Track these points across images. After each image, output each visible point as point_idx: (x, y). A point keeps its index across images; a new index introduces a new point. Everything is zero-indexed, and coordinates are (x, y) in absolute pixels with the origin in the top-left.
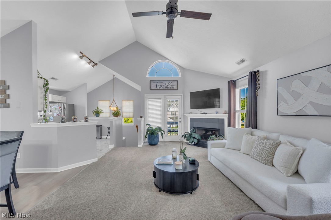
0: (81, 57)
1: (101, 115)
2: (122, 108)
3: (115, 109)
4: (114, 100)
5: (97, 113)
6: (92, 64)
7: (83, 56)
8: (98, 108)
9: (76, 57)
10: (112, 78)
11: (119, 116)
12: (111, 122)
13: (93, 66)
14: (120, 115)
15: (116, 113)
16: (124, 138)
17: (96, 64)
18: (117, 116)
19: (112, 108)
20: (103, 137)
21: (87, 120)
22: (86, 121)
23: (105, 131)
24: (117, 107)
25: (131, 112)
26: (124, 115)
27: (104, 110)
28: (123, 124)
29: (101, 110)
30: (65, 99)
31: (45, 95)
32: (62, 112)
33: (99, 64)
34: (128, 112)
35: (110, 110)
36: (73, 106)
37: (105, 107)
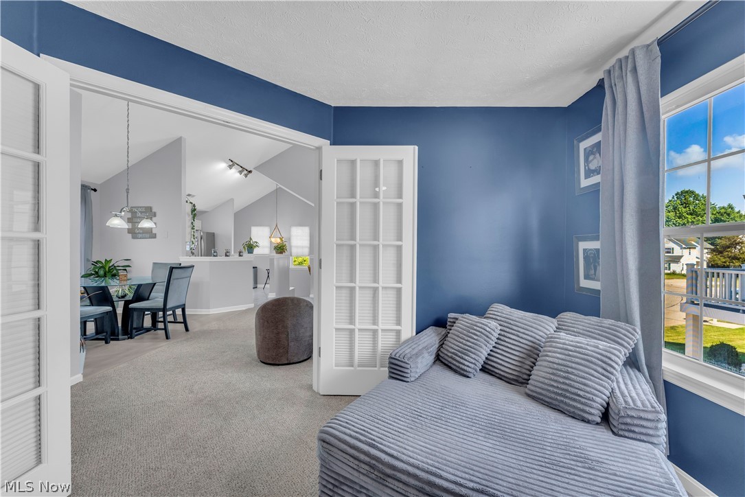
0: (230, 167)
1: (256, 251)
2: (290, 239)
3: (279, 240)
4: (277, 225)
5: (250, 248)
6: (246, 172)
7: (233, 165)
8: (251, 239)
9: (223, 165)
10: (274, 188)
11: (285, 252)
12: (272, 260)
13: (246, 176)
15: (280, 248)
16: (291, 288)
17: (250, 172)
18: (281, 253)
19: (273, 240)
20: (258, 286)
21: (241, 254)
22: (240, 256)
23: (262, 276)
24: (281, 239)
25: (306, 247)
26: (294, 251)
27: (260, 244)
28: (292, 266)
29: (256, 242)
31: (192, 223)
32: (198, 244)
33: (254, 171)
34: (300, 247)
35: (271, 242)
36: (213, 235)
37: (263, 237)
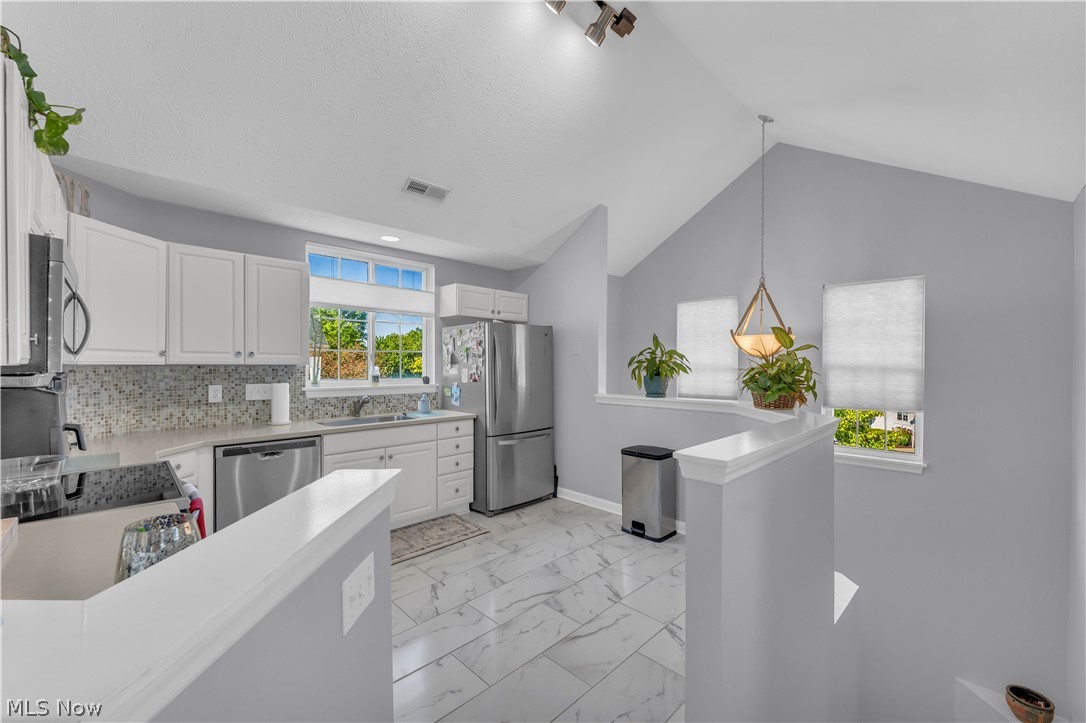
1: (677, 387)
2: (816, 344)
3: (771, 343)
4: (762, 285)
5: (657, 374)
8: (657, 340)
11: (803, 400)
14: (809, 396)
15: (777, 379)
18: (784, 404)
19: (747, 342)
24: (782, 333)
25: (899, 370)
26: (841, 385)
27: (695, 356)
29: (682, 357)
30: (525, 302)
32: (484, 362)
34: (869, 369)
35: (739, 354)
37: (706, 336)
